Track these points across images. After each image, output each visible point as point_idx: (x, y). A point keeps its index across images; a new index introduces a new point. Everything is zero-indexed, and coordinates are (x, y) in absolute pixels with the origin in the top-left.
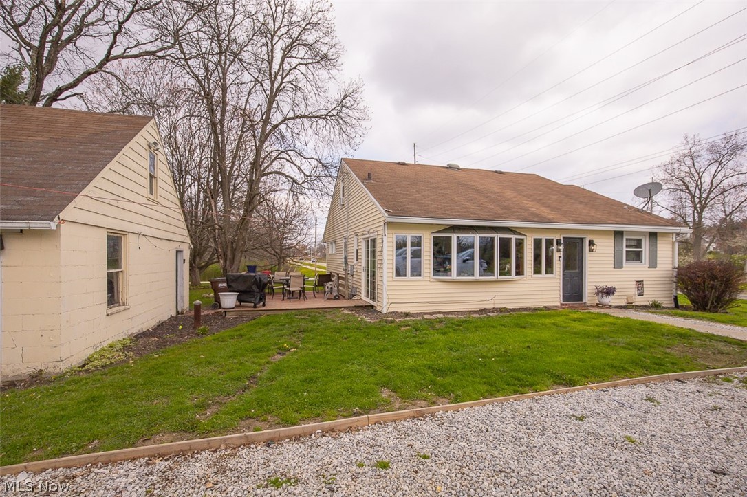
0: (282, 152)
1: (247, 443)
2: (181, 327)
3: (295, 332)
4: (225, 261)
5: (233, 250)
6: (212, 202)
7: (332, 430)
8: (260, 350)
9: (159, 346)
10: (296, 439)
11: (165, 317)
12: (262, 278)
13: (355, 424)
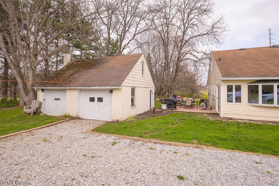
0: (188, 52)
1: (150, 142)
2: (150, 114)
3: (180, 119)
4: (168, 93)
5: (171, 89)
6: (164, 72)
7: (170, 144)
8: (166, 123)
9: (143, 118)
10: (161, 144)
11: (146, 111)
12: (175, 100)
13: (177, 144)
